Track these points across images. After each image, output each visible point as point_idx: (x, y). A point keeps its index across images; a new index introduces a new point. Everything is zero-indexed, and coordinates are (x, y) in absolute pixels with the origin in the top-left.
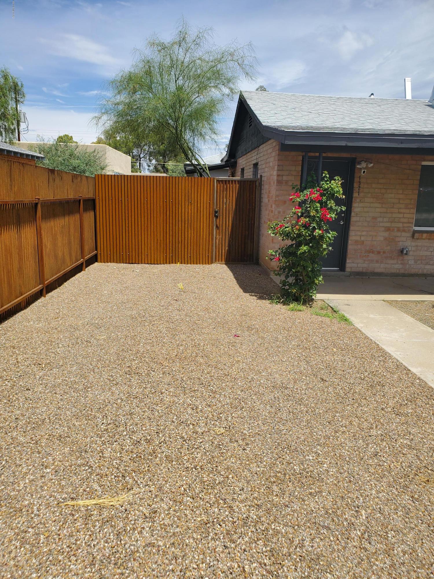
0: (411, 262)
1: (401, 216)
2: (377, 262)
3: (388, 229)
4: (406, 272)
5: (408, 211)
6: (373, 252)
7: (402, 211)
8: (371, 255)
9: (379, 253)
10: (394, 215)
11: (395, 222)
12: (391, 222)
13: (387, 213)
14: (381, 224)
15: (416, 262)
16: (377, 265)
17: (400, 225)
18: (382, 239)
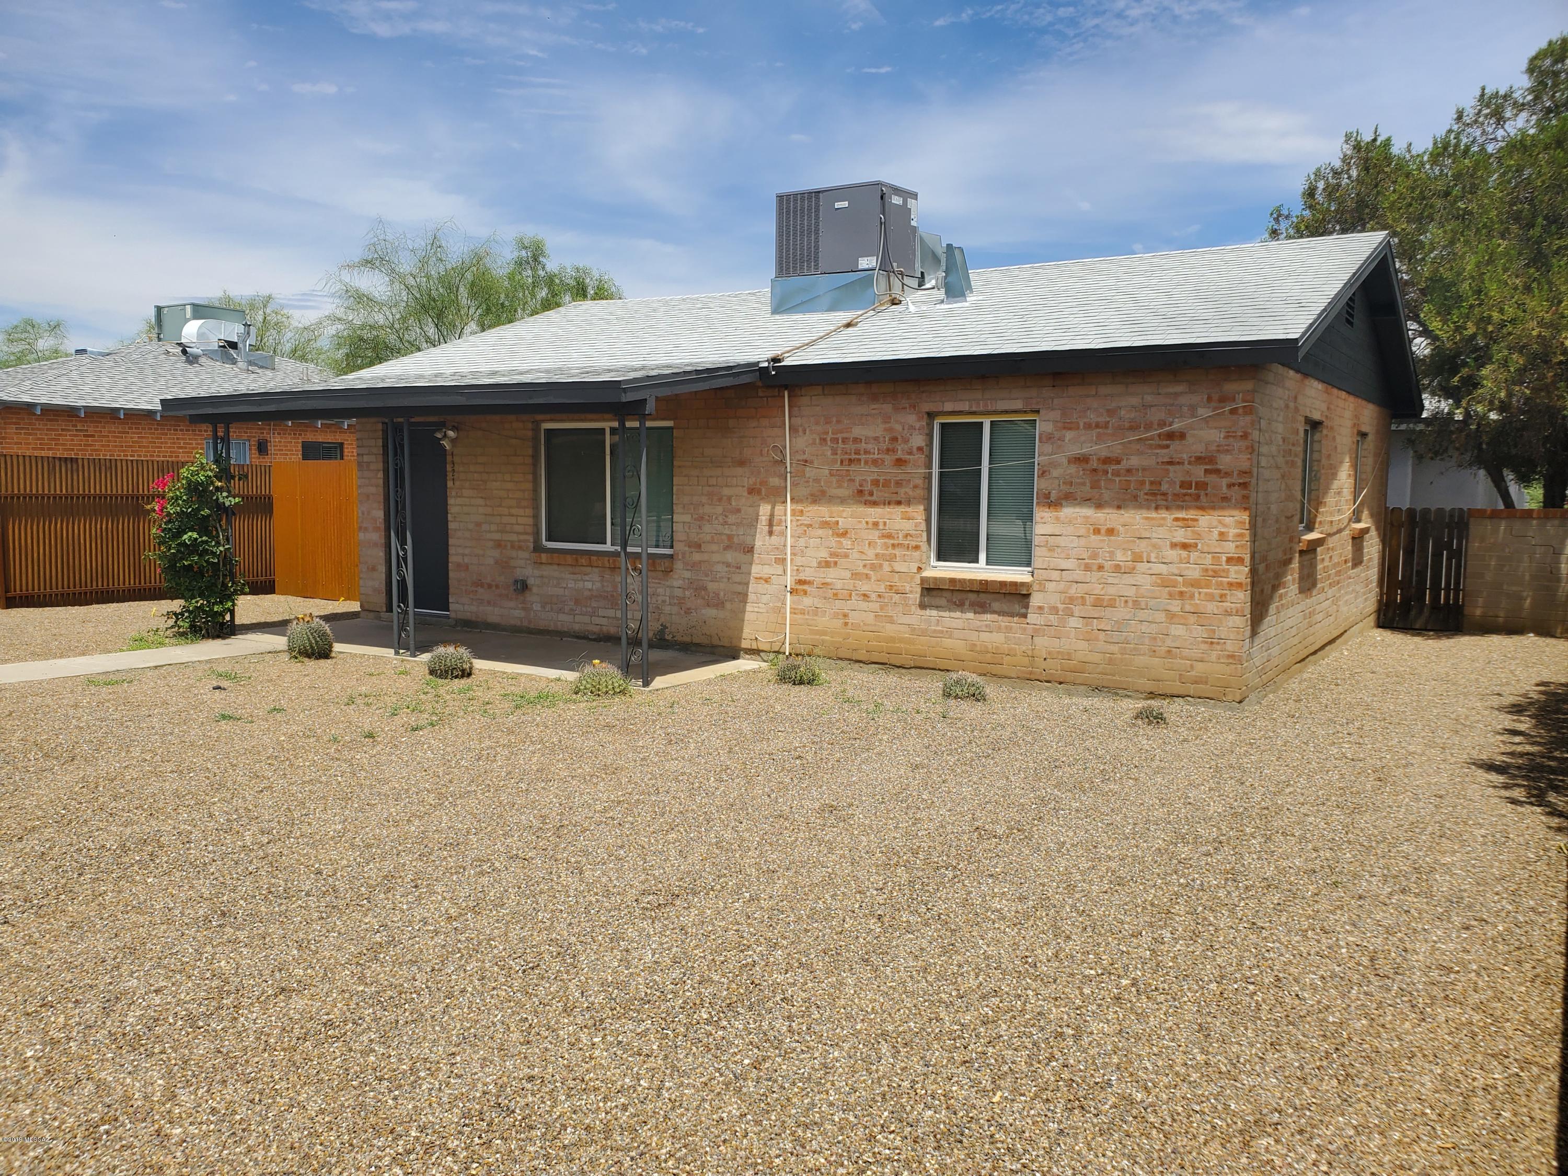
0: (537, 607)
1: (513, 520)
2: (489, 603)
3: (499, 544)
4: (532, 626)
5: (521, 512)
6: (482, 586)
7: (514, 511)
8: (480, 590)
9: (490, 586)
10: (505, 520)
11: (507, 532)
12: (502, 532)
13: (493, 515)
14: (489, 536)
15: (543, 607)
16: (490, 608)
17: (514, 537)
18: (491, 561)
